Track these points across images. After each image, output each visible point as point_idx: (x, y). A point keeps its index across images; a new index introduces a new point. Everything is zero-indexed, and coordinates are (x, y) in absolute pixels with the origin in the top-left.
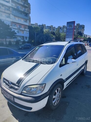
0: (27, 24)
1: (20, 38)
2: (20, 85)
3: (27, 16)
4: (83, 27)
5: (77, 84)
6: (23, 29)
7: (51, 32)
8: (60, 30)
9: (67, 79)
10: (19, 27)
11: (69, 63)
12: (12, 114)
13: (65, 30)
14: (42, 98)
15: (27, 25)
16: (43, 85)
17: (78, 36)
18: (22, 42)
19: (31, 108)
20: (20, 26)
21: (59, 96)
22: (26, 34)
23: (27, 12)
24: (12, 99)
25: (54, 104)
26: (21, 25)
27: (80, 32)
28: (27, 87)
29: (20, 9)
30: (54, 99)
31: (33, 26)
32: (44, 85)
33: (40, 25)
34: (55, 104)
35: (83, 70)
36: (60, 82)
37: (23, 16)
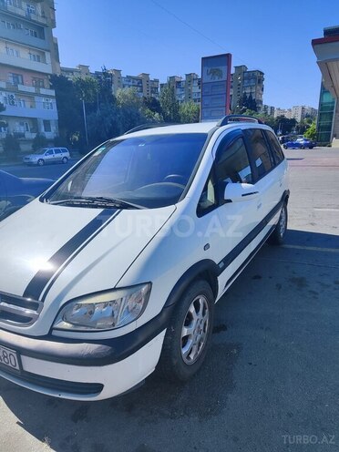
0: (46, 68)
1: (22, 124)
2: (43, 300)
3: (42, 37)
4: (257, 78)
5: (260, 277)
6: (32, 90)
7: (145, 98)
8: (178, 91)
9: (228, 259)
10: (11, 79)
11: (230, 201)
12: (18, 423)
13: (196, 89)
14: (141, 339)
15: (47, 74)
16: (139, 288)
17: (244, 111)
18: (29, 141)
19: (98, 388)
20: (15, 77)
21: (202, 328)
22: (46, 108)
23: (40, 20)
24: (13, 362)
25: (188, 358)
26: (18, 72)
27: (251, 97)
28: (74, 303)
29: (10, 8)
30: (186, 338)
31: (71, 78)
32: (144, 289)
33: (97, 73)
34: (192, 356)
35: (277, 227)
36: (203, 274)
37: (24, 35)
